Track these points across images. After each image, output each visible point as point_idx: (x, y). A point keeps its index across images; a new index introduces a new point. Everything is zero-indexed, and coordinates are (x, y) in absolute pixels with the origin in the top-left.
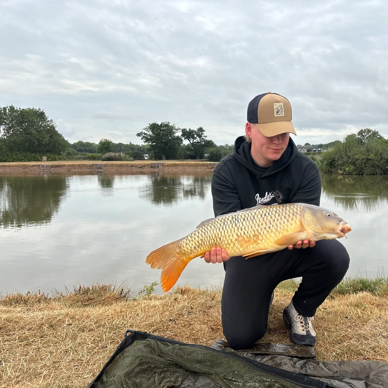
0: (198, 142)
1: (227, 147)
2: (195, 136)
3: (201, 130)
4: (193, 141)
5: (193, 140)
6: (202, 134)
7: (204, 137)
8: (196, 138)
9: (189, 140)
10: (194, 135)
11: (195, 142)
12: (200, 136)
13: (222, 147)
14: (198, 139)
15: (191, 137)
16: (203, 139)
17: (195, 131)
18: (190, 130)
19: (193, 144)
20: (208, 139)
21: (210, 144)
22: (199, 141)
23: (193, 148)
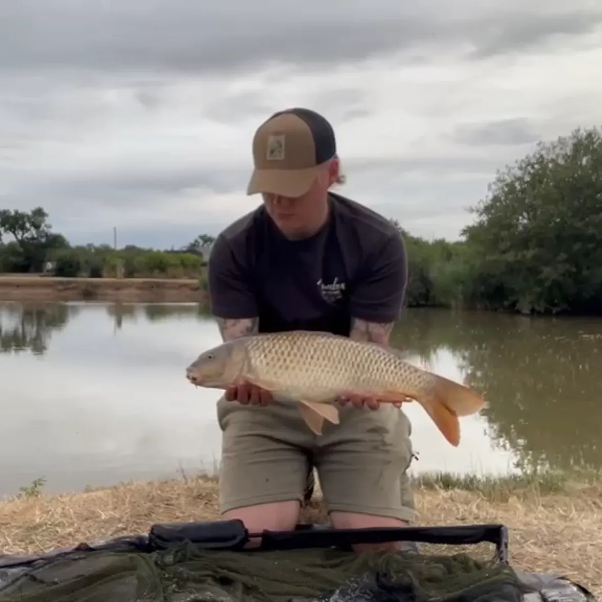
0: (33, 238)
1: (90, 249)
2: (28, 225)
3: (39, 213)
4: (22, 236)
5: (23, 234)
6: (43, 221)
7: (45, 228)
8: (28, 230)
9: (14, 233)
10: (24, 223)
11: (27, 238)
12: (37, 227)
13: (80, 249)
14: (33, 232)
15: (18, 228)
16: (43, 231)
17: (27, 216)
18: (16, 212)
19: (22, 242)
20: (54, 231)
21: (56, 241)
22: (35, 236)
23: (21, 250)
